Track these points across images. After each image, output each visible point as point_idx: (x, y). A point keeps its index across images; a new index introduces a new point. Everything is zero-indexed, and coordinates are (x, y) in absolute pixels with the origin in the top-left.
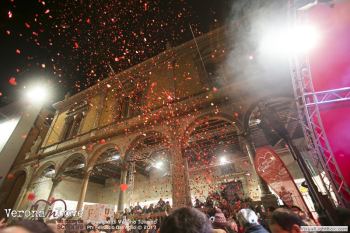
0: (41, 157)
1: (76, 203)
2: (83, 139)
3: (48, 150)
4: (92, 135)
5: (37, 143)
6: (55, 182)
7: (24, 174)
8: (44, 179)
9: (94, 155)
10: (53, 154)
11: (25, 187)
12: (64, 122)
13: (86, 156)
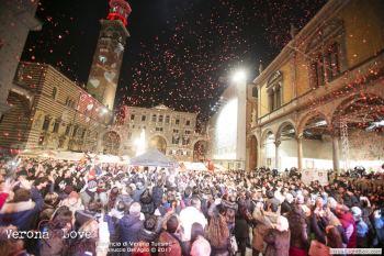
0: (261, 126)
1: (296, 159)
2: (287, 108)
3: (263, 120)
4: (294, 104)
5: (254, 114)
6: (277, 144)
7: (254, 137)
8: (268, 141)
9: (301, 122)
10: (267, 123)
11: (259, 147)
12: (267, 95)
13: (294, 124)
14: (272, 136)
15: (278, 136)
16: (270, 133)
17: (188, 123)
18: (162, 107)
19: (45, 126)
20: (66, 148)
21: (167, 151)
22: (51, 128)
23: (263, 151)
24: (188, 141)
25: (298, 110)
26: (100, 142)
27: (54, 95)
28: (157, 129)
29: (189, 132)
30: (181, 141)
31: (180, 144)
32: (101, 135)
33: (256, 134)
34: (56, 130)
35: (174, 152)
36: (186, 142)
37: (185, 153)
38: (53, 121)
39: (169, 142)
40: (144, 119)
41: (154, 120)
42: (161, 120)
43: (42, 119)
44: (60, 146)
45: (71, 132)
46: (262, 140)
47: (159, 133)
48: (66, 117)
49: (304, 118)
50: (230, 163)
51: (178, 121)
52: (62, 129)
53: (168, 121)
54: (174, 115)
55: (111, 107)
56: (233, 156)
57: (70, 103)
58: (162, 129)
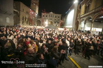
0: (81, 18)
1: (90, 28)
2: (91, 12)
4: (94, 11)
5: (79, 14)
6: (85, 24)
7: (78, 21)
8: (82, 22)
9: (94, 17)
10: (83, 17)
11: (79, 24)
12: (84, 8)
13: (92, 17)
14: (84, 21)
15: (86, 21)
16: (83, 20)
17: (59, 17)
18: (51, 13)
20: (28, 24)
21: (53, 25)
22: (24, 20)
23: (80, 25)
24: (59, 22)
25: (94, 13)
26: (36, 23)
27: (23, 11)
29: (59, 20)
31: (57, 23)
32: (36, 21)
33: (79, 20)
35: (55, 25)
36: (58, 23)
37: (58, 26)
39: (53, 23)
40: (47, 16)
41: (49, 16)
42: (51, 17)
43: (22, 18)
44: (27, 24)
45: (29, 21)
46: (80, 22)
47: (51, 20)
48: (27, 16)
49: (96, 15)
50: (70, 28)
51: (56, 17)
52: (27, 20)
53: (53, 17)
54: (55, 15)
55: (37, 13)
56: (71, 27)
57: (28, 13)
58: (51, 19)
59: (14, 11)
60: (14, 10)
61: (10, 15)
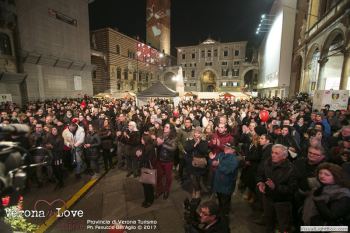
0: (307, 42)
3: (311, 33)
6: (322, 62)
7: (300, 57)
10: (314, 35)
11: (303, 69)
14: (318, 54)
15: (324, 52)
17: (237, 53)
18: (209, 42)
19: (119, 76)
21: (218, 83)
22: (123, 77)
23: (308, 73)
24: (238, 72)
27: (118, 51)
28: (206, 64)
29: (238, 63)
30: (230, 73)
31: (230, 76)
32: (162, 77)
33: (302, 53)
34: (126, 78)
35: (224, 84)
36: (236, 74)
37: (235, 84)
38: (122, 72)
39: (218, 76)
40: (193, 56)
41: (203, 56)
42: (209, 55)
43: (115, 71)
45: (138, 78)
46: (307, 60)
47: (209, 68)
48: (130, 66)
51: (226, 54)
52: (130, 76)
53: (216, 55)
54: (221, 47)
57: (131, 55)
58: (211, 64)
59: (92, 57)
60: (94, 54)
61: (82, 68)
